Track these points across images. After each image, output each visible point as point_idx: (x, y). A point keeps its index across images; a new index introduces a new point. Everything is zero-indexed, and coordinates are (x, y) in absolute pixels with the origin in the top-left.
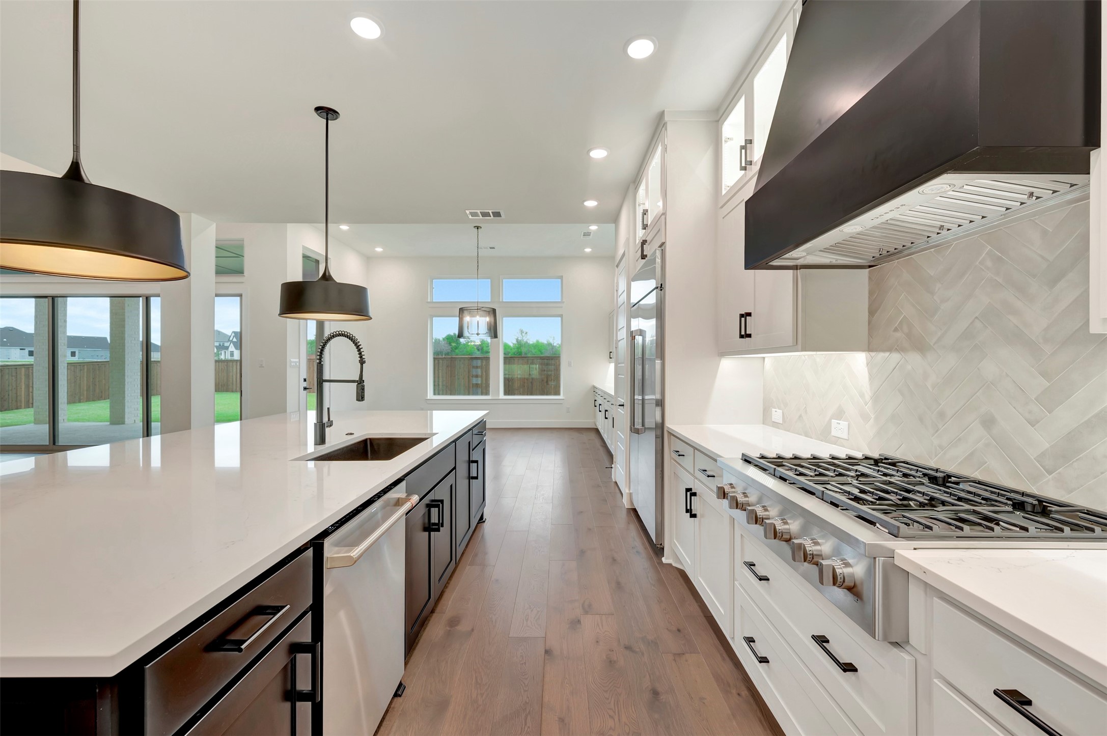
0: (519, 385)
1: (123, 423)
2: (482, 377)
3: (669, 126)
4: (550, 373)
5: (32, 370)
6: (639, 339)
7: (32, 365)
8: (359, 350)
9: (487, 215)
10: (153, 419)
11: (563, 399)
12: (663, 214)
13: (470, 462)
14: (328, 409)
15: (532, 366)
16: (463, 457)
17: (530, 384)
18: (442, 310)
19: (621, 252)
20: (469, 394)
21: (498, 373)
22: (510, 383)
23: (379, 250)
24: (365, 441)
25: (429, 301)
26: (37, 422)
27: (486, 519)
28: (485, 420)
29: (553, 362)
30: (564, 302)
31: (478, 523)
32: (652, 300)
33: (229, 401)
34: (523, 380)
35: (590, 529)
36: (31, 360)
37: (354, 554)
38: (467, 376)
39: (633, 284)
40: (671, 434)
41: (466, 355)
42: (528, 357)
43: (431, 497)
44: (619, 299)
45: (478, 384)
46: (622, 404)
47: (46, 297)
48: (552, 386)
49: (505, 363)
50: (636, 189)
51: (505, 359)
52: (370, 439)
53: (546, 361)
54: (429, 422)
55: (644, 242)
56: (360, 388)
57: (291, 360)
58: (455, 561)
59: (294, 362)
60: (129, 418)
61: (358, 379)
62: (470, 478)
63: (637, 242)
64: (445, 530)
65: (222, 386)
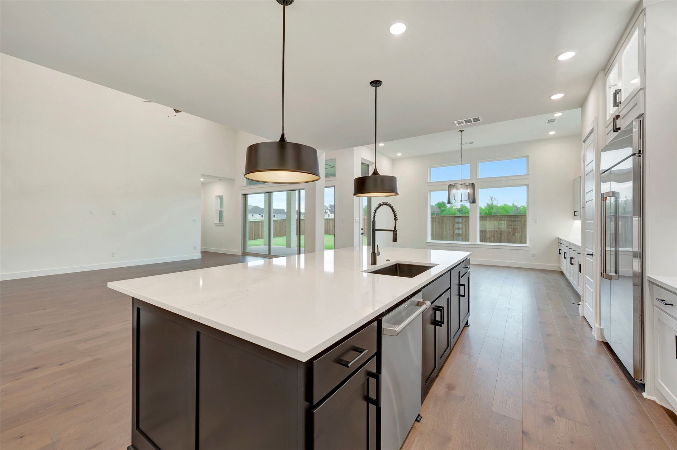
0: (490, 236)
1: (290, 247)
2: (462, 229)
3: (648, 12)
4: (515, 227)
5: (263, 223)
6: (611, 200)
7: (263, 221)
8: (394, 213)
9: (470, 121)
10: (301, 246)
11: (530, 247)
12: (641, 89)
13: (460, 285)
14: (378, 245)
15: (501, 222)
16: (455, 281)
17: (499, 235)
18: (437, 186)
19: (588, 130)
20: (453, 240)
21: (475, 226)
22: (483, 234)
23: (399, 154)
24: (396, 265)
25: (428, 182)
26: (265, 245)
27: (470, 325)
28: (469, 258)
29: (518, 219)
30: (530, 174)
31: (465, 326)
32: (628, 165)
33: (329, 239)
34: (494, 232)
35: (559, 350)
36: (262, 219)
37: (397, 329)
38: (452, 228)
39: (603, 154)
40: (652, 283)
41: (451, 215)
42: (497, 216)
43: (436, 304)
44: (586, 168)
45: (460, 234)
46: (592, 253)
47: (268, 193)
48: (518, 237)
49: (480, 220)
50: (605, 75)
51: (481, 217)
52: (399, 264)
53: (512, 218)
54: (428, 256)
55: (617, 117)
56: (395, 234)
57: (356, 218)
58: (450, 348)
59: (357, 220)
60: (292, 246)
61: (393, 229)
62: (460, 295)
63: (608, 118)
64: (445, 326)
65: (327, 232)
